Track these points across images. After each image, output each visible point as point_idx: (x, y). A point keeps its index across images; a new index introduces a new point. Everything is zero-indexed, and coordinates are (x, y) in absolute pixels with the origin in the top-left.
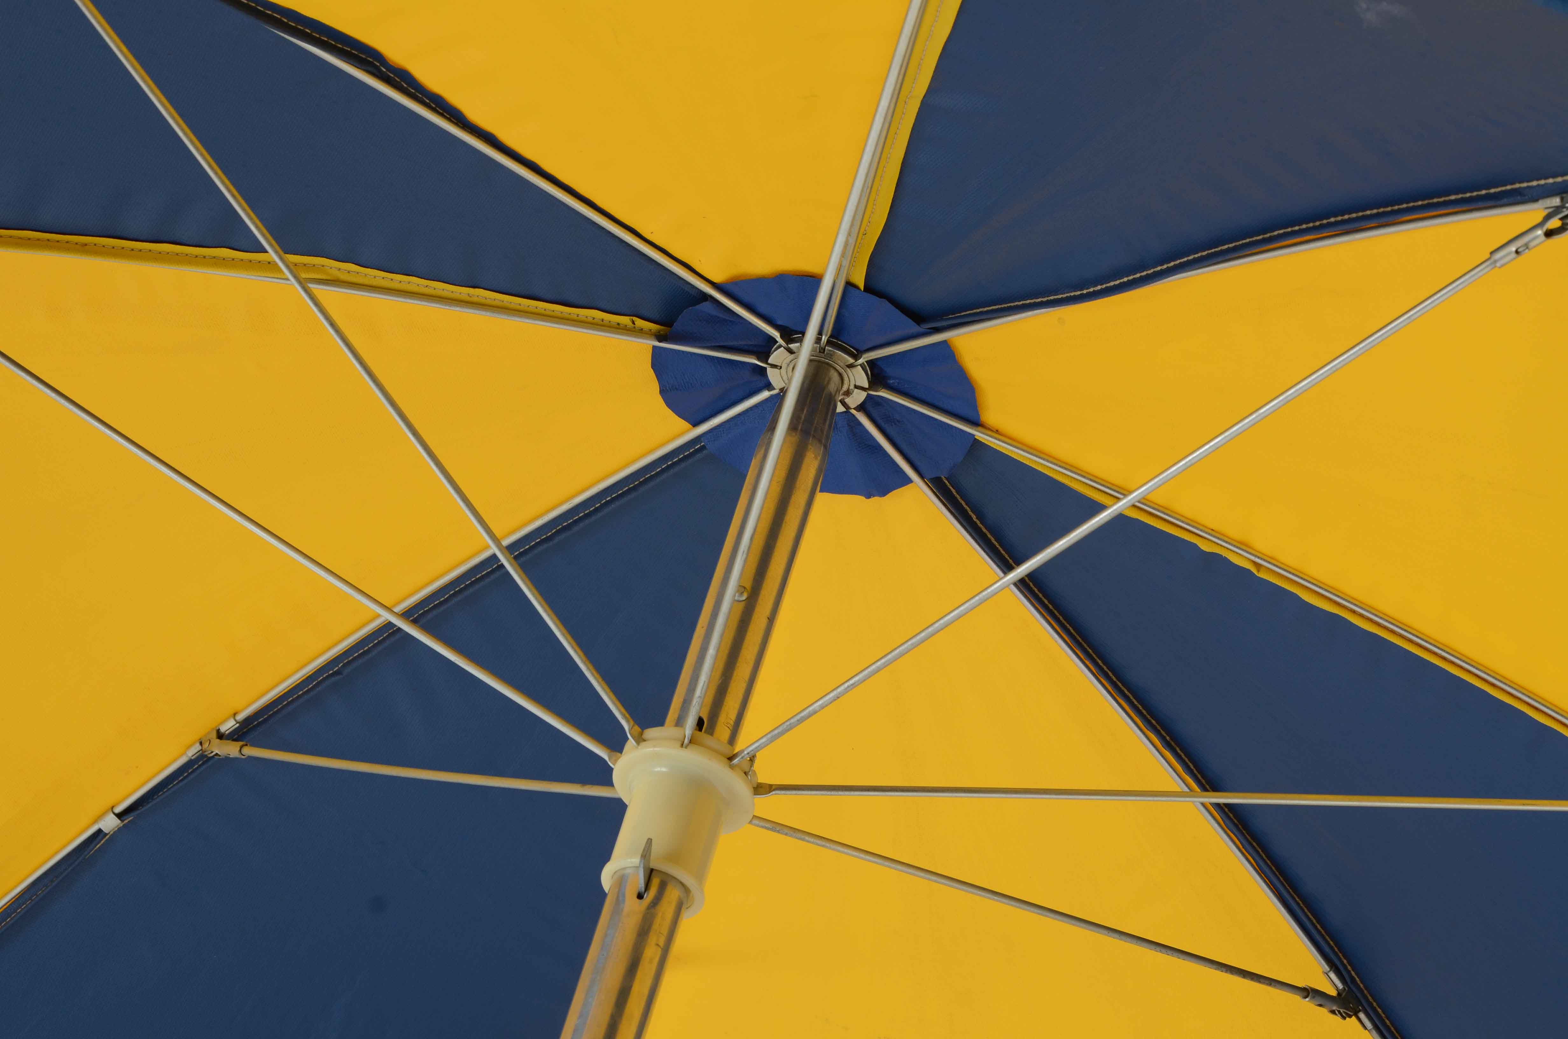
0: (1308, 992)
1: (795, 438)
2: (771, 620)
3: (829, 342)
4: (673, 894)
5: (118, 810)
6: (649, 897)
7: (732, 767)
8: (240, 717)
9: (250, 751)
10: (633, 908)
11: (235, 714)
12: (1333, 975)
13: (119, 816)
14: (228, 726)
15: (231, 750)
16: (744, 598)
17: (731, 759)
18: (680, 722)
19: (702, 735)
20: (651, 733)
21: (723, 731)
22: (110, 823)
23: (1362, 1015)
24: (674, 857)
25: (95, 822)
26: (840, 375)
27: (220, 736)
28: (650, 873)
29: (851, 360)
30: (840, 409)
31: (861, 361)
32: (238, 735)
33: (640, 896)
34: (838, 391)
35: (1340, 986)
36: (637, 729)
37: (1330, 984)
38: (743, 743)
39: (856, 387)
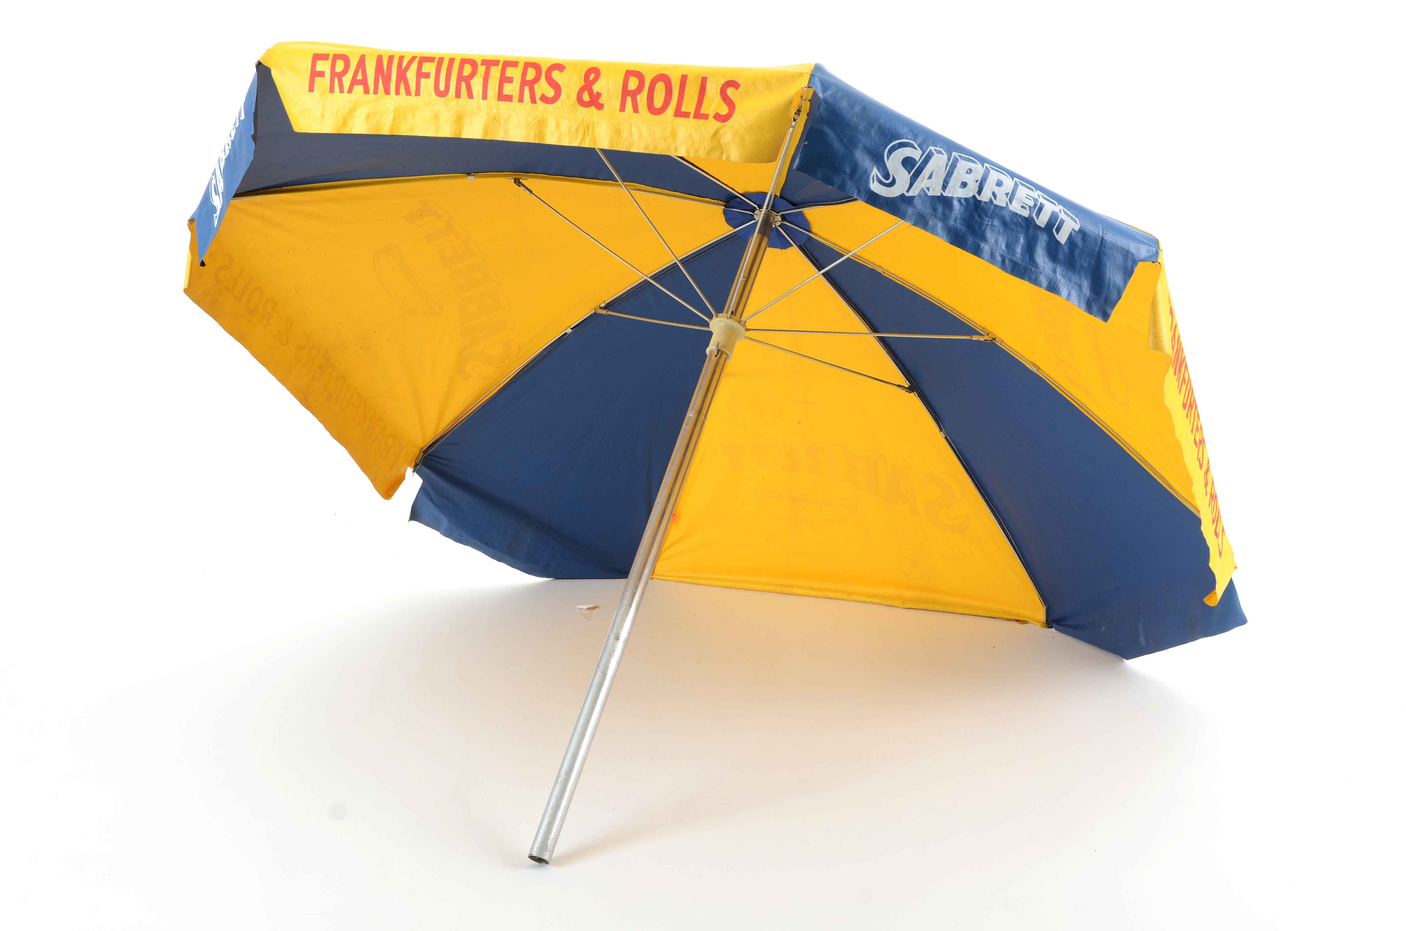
0: (899, 386)
1: (760, 235)
2: (752, 285)
3: (771, 209)
4: (724, 356)
5: (571, 327)
6: (718, 356)
7: (740, 324)
8: (606, 303)
9: (609, 313)
10: (714, 359)
11: (604, 302)
12: (907, 382)
13: (572, 329)
14: (603, 305)
15: (604, 312)
16: (745, 279)
17: (740, 322)
18: (727, 313)
19: (733, 316)
20: (720, 315)
21: (738, 315)
22: (569, 331)
23: (915, 392)
24: (724, 347)
25: (565, 330)
26: (774, 218)
27: (600, 308)
28: (718, 351)
29: (777, 214)
30: (774, 226)
31: (779, 214)
32: (605, 308)
33: (716, 356)
34: (773, 221)
35: (909, 385)
36: (716, 314)
37: (907, 384)
38: (743, 318)
39: (778, 221)
